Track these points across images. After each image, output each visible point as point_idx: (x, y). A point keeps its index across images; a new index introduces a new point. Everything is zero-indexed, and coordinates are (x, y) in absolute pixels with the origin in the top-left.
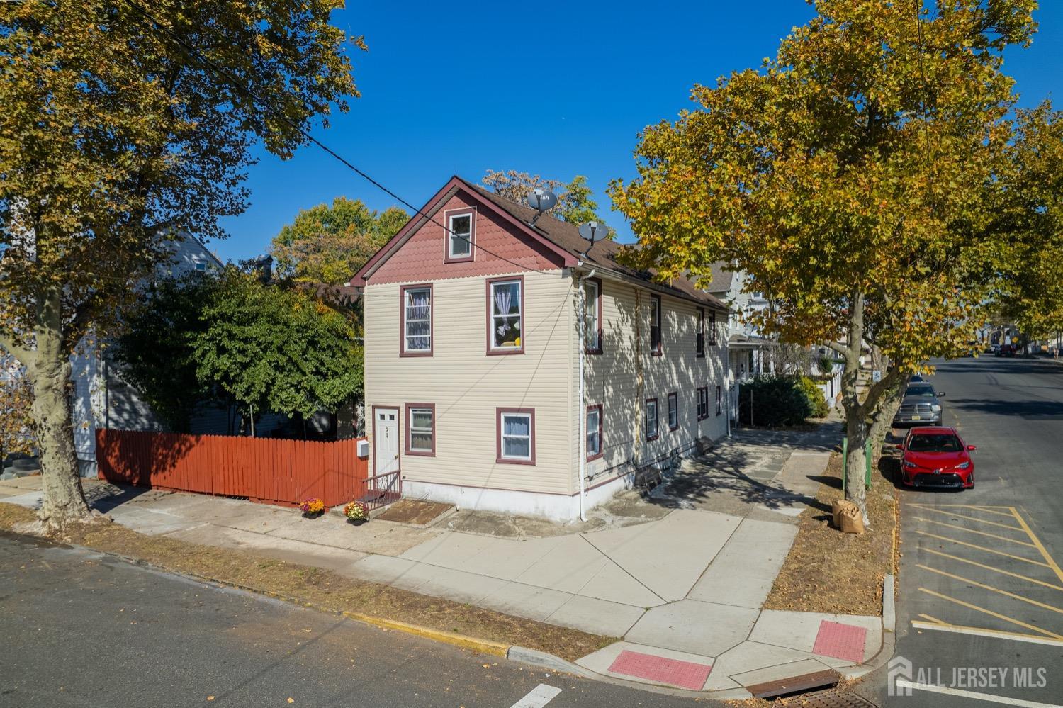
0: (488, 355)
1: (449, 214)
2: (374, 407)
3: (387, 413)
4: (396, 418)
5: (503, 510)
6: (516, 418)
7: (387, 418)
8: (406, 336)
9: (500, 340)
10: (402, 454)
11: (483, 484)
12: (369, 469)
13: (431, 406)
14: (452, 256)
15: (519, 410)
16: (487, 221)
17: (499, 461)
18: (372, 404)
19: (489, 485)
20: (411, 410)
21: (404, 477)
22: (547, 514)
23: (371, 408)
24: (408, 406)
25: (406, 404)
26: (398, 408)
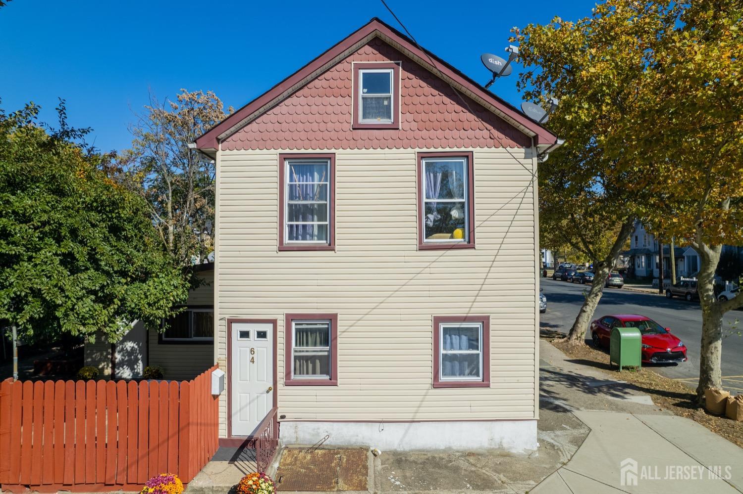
0: (420, 250)
1: (358, 67)
2: (230, 322)
3: (253, 329)
4: (270, 335)
5: (442, 447)
6: (458, 329)
7: (253, 335)
8: (286, 222)
9: (430, 231)
10: (280, 385)
11: (409, 417)
12: (220, 409)
13: (332, 319)
14: (361, 121)
15: (465, 319)
16: (416, 81)
17: (437, 384)
18: (227, 317)
19: (419, 417)
20: (293, 324)
21: (283, 417)
22: (505, 446)
23: (225, 323)
24: (290, 318)
25: (288, 316)
26: (274, 322)
